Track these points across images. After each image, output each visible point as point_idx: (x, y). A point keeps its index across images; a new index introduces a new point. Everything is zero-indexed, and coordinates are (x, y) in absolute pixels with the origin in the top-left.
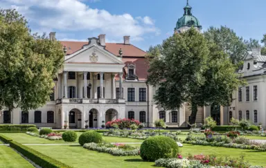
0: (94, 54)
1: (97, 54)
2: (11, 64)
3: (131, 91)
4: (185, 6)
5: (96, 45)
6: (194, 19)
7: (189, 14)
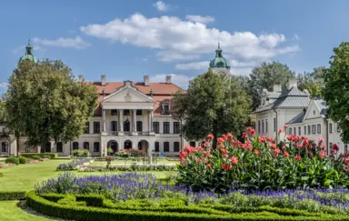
0: (128, 95)
1: (131, 94)
2: (50, 105)
3: (166, 125)
4: (217, 48)
5: (129, 87)
6: (223, 61)
7: (220, 56)
